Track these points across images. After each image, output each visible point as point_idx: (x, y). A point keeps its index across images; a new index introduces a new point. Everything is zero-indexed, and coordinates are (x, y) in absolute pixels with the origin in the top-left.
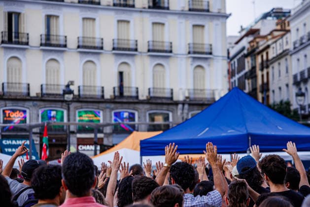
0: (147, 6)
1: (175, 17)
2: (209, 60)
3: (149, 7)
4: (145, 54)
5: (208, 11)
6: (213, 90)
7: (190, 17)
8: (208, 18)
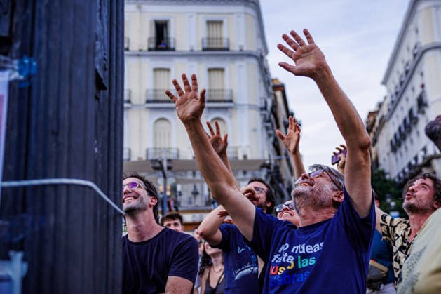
0: (145, 48)
1: (185, 60)
2: (230, 110)
3: (150, 50)
4: (143, 107)
5: (227, 49)
6: (236, 148)
7: (204, 58)
8: (228, 58)
